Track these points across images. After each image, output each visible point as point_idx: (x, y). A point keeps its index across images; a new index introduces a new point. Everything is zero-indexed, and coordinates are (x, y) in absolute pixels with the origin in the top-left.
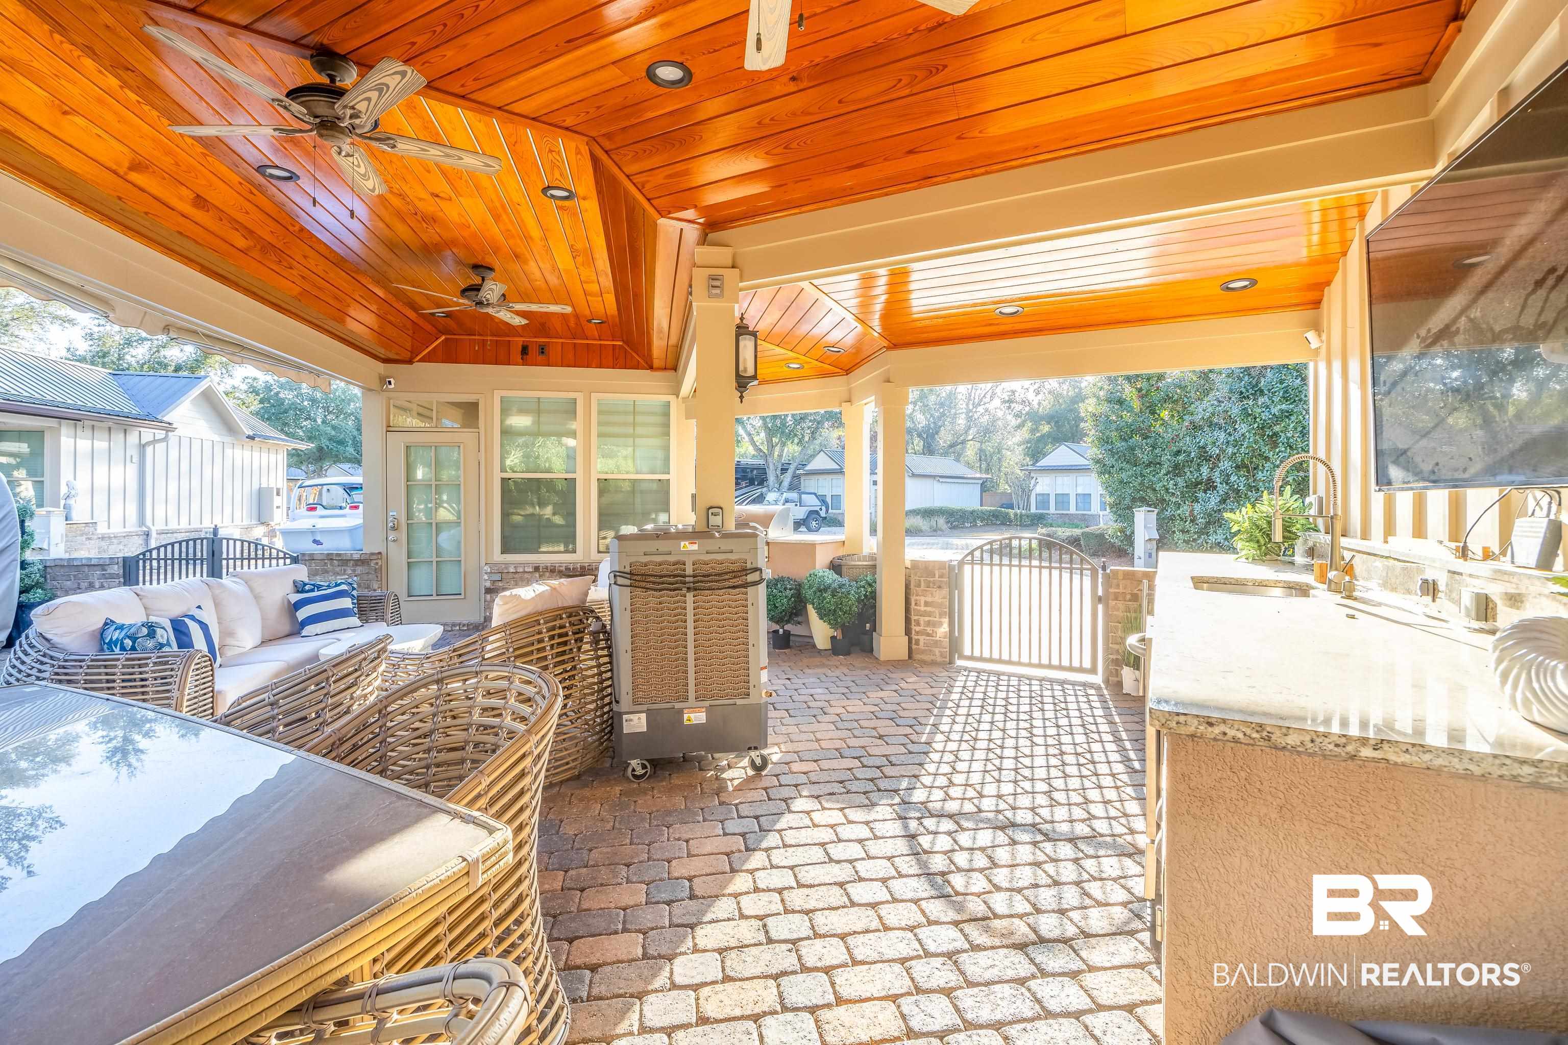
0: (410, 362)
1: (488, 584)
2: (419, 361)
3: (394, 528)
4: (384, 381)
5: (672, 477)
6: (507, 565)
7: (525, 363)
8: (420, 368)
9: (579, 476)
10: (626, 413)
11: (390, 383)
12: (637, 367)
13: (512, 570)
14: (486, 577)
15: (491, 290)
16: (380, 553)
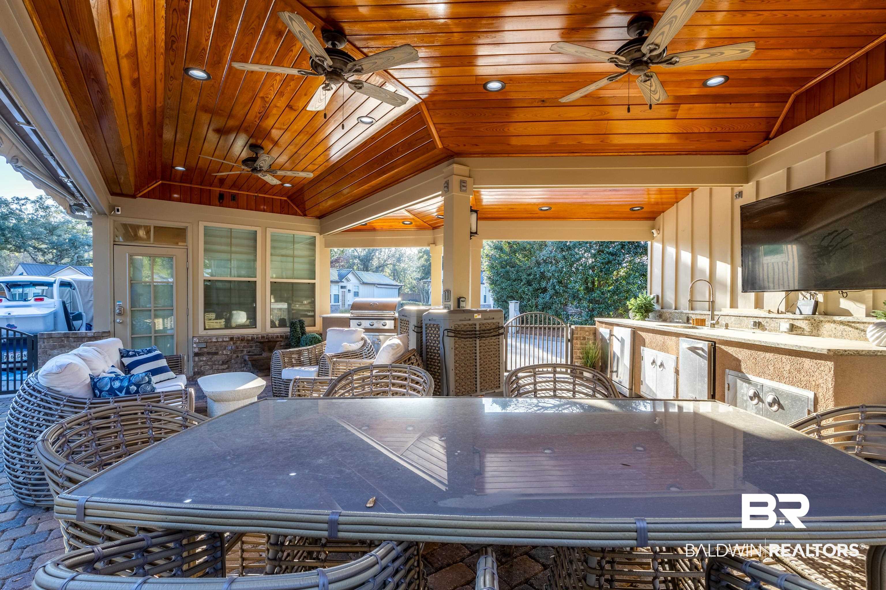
0: (134, 196)
1: (196, 350)
2: (141, 197)
3: (120, 314)
4: (113, 208)
5: (317, 281)
6: (211, 337)
7: (221, 205)
8: (140, 201)
9: (258, 279)
10: (287, 242)
11: (118, 210)
12: (295, 214)
13: (214, 340)
14: (195, 345)
15: (265, 160)
16: (109, 331)
